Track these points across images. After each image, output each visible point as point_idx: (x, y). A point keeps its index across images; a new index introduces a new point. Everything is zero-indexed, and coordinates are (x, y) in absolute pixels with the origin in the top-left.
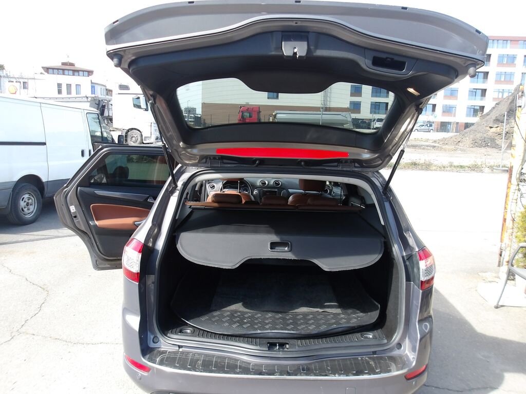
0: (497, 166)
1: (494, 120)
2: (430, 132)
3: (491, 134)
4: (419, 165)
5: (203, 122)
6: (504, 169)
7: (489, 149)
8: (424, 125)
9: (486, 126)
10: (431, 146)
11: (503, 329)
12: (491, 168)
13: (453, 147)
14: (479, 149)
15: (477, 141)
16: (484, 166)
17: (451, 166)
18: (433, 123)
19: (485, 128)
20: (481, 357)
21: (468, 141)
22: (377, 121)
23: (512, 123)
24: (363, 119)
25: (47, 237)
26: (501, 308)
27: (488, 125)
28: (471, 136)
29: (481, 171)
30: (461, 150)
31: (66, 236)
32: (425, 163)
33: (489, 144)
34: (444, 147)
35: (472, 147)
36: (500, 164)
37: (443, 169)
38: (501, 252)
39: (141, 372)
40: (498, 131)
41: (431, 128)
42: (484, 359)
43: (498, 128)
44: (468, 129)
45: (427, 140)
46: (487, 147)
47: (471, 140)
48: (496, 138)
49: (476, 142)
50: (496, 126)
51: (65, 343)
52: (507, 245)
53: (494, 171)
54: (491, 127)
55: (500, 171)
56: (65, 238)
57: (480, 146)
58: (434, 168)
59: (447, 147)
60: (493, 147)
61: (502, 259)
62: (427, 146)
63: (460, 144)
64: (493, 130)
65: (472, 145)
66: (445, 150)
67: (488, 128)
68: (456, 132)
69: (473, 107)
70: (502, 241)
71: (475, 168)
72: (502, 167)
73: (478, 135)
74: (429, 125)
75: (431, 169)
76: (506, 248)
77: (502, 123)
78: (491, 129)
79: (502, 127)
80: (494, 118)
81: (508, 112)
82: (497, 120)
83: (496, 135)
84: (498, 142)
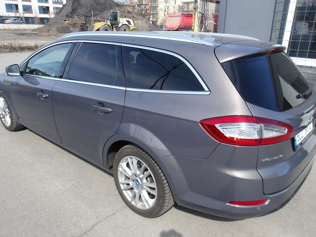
1: (66, 16)
2: (22, 24)
3: (66, 25)
8: (16, 20)
10: (33, 34)
13: (47, 34)
18: (22, 17)
19: (61, 21)
21: (54, 29)
23: (75, 17)
27: (63, 19)
28: (55, 26)
33: (67, 31)
34: (41, 34)
35: (58, 33)
41: (22, 21)
43: (69, 21)
46: (66, 33)
47: (56, 29)
48: (69, 27)
49: (59, 30)
54: (65, 21)
57: (62, 32)
59: (43, 34)
62: (30, 34)
63: (50, 32)
64: (67, 22)
66: (43, 36)
67: (63, 21)
68: (42, 24)
69: (42, 7)
73: (59, 26)
74: (20, 19)
77: (70, 17)
78: (66, 21)
79: (71, 20)
80: (66, 15)
81: (72, 11)
82: (67, 16)
83: (69, 25)
84: (71, 30)
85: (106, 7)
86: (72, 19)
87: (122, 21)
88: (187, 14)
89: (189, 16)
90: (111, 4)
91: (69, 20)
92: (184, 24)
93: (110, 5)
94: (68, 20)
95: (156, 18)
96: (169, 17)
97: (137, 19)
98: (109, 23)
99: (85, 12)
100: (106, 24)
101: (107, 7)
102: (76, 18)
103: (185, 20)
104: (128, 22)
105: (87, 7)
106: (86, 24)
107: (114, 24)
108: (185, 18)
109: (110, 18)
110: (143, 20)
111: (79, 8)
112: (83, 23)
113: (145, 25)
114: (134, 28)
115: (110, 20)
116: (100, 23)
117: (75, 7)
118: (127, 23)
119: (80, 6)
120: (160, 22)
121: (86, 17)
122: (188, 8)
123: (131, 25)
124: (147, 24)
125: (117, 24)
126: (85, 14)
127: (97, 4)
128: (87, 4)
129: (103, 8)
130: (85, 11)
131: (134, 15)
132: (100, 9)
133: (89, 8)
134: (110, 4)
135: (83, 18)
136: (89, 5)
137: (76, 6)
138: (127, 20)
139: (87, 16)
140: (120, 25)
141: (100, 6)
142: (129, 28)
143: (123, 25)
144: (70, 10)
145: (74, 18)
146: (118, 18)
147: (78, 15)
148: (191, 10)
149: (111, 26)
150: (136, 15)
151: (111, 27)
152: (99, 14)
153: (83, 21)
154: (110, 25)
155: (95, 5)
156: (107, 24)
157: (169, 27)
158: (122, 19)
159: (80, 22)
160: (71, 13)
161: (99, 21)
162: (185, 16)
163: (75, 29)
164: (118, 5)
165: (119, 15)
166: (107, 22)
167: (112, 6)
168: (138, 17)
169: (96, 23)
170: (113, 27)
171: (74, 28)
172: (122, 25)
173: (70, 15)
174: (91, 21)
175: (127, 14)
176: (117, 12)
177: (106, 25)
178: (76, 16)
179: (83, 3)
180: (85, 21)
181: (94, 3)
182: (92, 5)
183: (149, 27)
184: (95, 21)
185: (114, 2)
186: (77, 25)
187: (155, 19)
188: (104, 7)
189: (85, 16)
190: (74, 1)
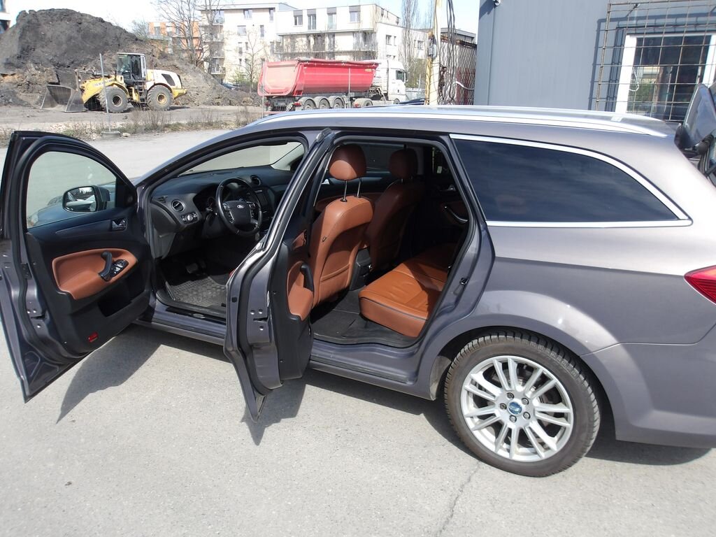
1: (6, 64)
3: (7, 85)
6: (115, 132)
12: (99, 132)
23: (31, 68)
33: (10, 101)
40: (17, 80)
43: (16, 76)
46: (8, 105)
48: (16, 91)
50: (12, 73)
54: (4, 75)
64: (9, 79)
72: (112, 130)
77: (18, 68)
78: (6, 78)
79: (20, 75)
80: (5, 61)
81: (22, 52)
82: (9, 64)
83: (15, 86)
84: (21, 97)
85: (107, 44)
86: (21, 70)
87: (153, 76)
88: (309, 61)
89: (314, 66)
90: (118, 36)
91: (14, 74)
92: (304, 83)
93: (118, 39)
94: (12, 75)
95: (221, 68)
96: (269, 67)
97: (185, 72)
98: (120, 80)
99: (55, 56)
100: (113, 84)
101: (110, 43)
102: (33, 69)
103: (305, 74)
104: (167, 77)
105: (60, 44)
106: (58, 84)
107: (134, 82)
108: (306, 70)
109: (122, 70)
110: (200, 75)
111: (38, 45)
112: (51, 80)
113: (203, 84)
114: (181, 91)
115: (123, 73)
116: (97, 81)
117: (27, 42)
118: (164, 81)
119: (42, 39)
120: (232, 79)
121: (59, 66)
122: (294, 47)
123: (174, 85)
124: (209, 82)
125: (141, 83)
126: (56, 60)
127: (85, 37)
128: (59, 36)
129: (99, 45)
130: (53, 53)
131: (176, 62)
132: (92, 47)
133: (64, 46)
134: (116, 37)
135: (51, 68)
136: (63, 39)
137: (30, 41)
138: (163, 75)
139: (61, 65)
140: (148, 85)
141: (92, 42)
142: (171, 92)
143: (155, 84)
144: (16, 50)
145: (27, 69)
146: (143, 70)
147: (37, 61)
148: (301, 51)
149: (127, 87)
150: (181, 63)
151: (127, 90)
152: (92, 60)
153: (51, 77)
154: (124, 85)
155: (80, 38)
156: (116, 82)
157: (271, 88)
158: (152, 70)
159: (44, 79)
160: (18, 57)
161: (95, 77)
162: (305, 66)
163: (30, 94)
164: (137, 39)
165: (143, 62)
166: (115, 79)
167: (121, 41)
168: (185, 67)
169: (88, 81)
170: (130, 91)
171: (28, 94)
172: (153, 86)
173: (15, 61)
174: (76, 77)
175: (158, 61)
176: (139, 56)
177: (115, 86)
178: (32, 65)
179: (49, 34)
180: (57, 75)
181: (75, 34)
182: (70, 38)
183: (214, 88)
184: (85, 77)
185: (126, 32)
186: (36, 86)
187: (218, 70)
188: (101, 44)
189: (54, 65)
190: (24, 30)
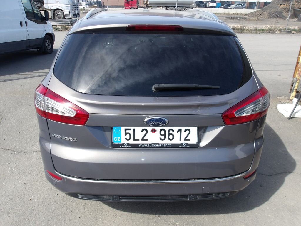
0: (283, 29)
2: (243, 9)
4: (237, 30)
5: (102, 4)
6: (288, 31)
7: (278, 19)
8: (239, 5)
9: (278, 4)
10: (243, 18)
11: (294, 133)
12: (280, 30)
13: (256, 18)
14: (271, 19)
15: (272, 14)
16: (276, 29)
17: (256, 30)
18: (245, 3)
20: (282, 152)
21: (266, 14)
22: (211, 2)
24: (202, 1)
25: (2, 80)
26: (292, 119)
28: (268, 11)
29: (274, 33)
30: (261, 20)
31: (15, 80)
32: (240, 28)
33: (278, 16)
34: (251, 18)
35: (268, 18)
36: (286, 28)
37: (251, 32)
38: (293, 84)
39: (56, 180)
40: (285, 7)
41: (243, 6)
42: (284, 153)
44: (266, 6)
45: (241, 14)
46: (277, 18)
47: (268, 13)
49: (270, 15)
51: (12, 152)
52: (297, 79)
53: (282, 32)
54: (281, 5)
55: (285, 32)
56: (14, 81)
57: (273, 17)
58: (246, 31)
59: (253, 18)
60: (281, 18)
61: (293, 88)
62: (241, 18)
63: (261, 16)
65: (268, 17)
66: (252, 20)
67: (279, 5)
68: (259, 8)
70: (294, 76)
71: (270, 31)
72: (287, 30)
73: (273, 10)
74: (242, 5)
75: (244, 32)
76: (296, 81)
79: (287, 5)
83: (283, 9)
84: (284, 15)
86: (288, 2)
91: (285, 4)
